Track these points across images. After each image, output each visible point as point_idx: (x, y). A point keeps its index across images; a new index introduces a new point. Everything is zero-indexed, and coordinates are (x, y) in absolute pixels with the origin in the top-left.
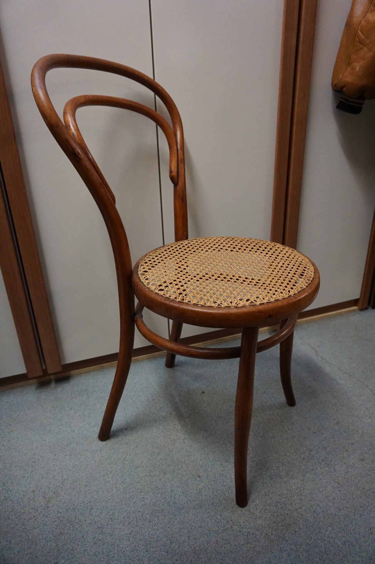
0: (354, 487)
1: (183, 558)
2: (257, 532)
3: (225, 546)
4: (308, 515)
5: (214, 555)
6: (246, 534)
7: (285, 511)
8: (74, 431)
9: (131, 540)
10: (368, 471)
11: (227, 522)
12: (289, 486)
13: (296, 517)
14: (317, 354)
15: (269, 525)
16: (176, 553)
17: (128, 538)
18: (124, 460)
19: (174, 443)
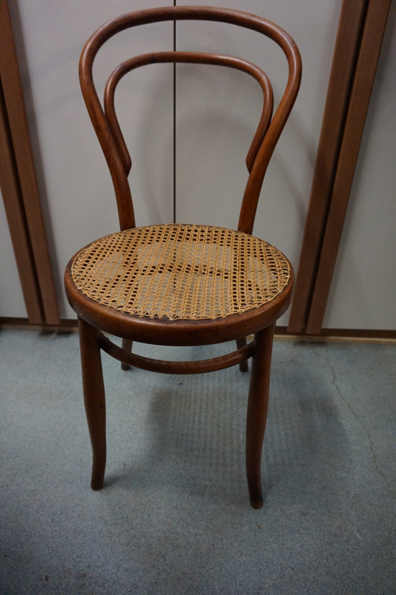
0: (273, 538)
1: (63, 531)
2: (143, 540)
3: (106, 538)
4: (205, 546)
5: (89, 542)
6: (131, 536)
7: (183, 531)
8: (45, 383)
9: (31, 496)
10: (301, 529)
11: (122, 517)
12: (205, 509)
13: (191, 541)
14: (333, 382)
15: (159, 537)
16: (60, 525)
17: (29, 494)
18: (69, 424)
19: (123, 425)
